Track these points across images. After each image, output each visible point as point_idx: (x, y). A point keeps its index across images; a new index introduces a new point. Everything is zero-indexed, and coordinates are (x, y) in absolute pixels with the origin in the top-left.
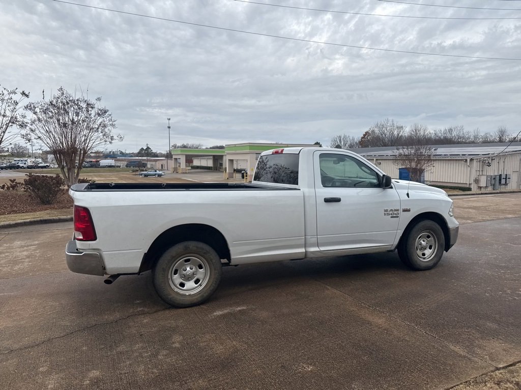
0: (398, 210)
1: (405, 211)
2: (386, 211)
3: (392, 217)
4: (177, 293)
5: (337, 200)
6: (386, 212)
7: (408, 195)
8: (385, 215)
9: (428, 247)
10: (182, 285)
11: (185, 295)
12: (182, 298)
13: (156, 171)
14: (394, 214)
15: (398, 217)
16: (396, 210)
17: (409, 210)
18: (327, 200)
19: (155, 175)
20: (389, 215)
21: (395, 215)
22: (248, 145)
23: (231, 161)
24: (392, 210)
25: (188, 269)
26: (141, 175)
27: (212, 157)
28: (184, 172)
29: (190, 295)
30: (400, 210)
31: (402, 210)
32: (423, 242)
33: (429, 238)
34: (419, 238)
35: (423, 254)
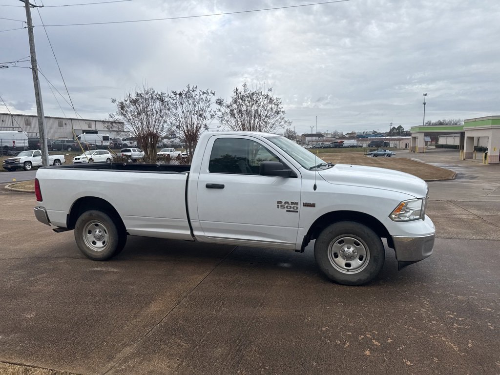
0: (297, 203)
1: (306, 205)
2: (279, 202)
3: (287, 211)
4: (88, 248)
5: (221, 187)
6: (280, 205)
7: (315, 187)
8: (278, 208)
9: (358, 257)
10: (94, 243)
11: (93, 251)
12: (90, 253)
13: (385, 151)
14: (291, 207)
15: (297, 212)
16: (292, 203)
17: (313, 205)
18: (209, 186)
19: (385, 154)
20: (285, 208)
21: (292, 209)
22: (491, 118)
23: (471, 139)
24: (287, 203)
25: (98, 231)
26: (371, 154)
27: (459, 135)
28: (421, 151)
29: (97, 251)
30: (299, 204)
31: (302, 205)
32: (346, 249)
33: (358, 245)
34: (340, 243)
35: (348, 265)
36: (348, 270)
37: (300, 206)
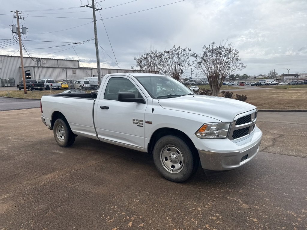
0: (142, 121)
1: (147, 122)
2: (134, 120)
3: (138, 126)
5: (107, 108)
7: (153, 110)
8: (133, 123)
9: (179, 162)
10: (61, 137)
11: (60, 141)
14: (140, 123)
15: (143, 127)
16: (140, 121)
17: (150, 123)
18: (102, 107)
20: (136, 123)
21: (140, 125)
24: (137, 120)
25: (62, 131)
29: (62, 142)
30: (144, 121)
31: (145, 122)
32: (172, 155)
33: (179, 153)
34: (169, 150)
35: (173, 167)
36: (173, 170)
37: (144, 123)
